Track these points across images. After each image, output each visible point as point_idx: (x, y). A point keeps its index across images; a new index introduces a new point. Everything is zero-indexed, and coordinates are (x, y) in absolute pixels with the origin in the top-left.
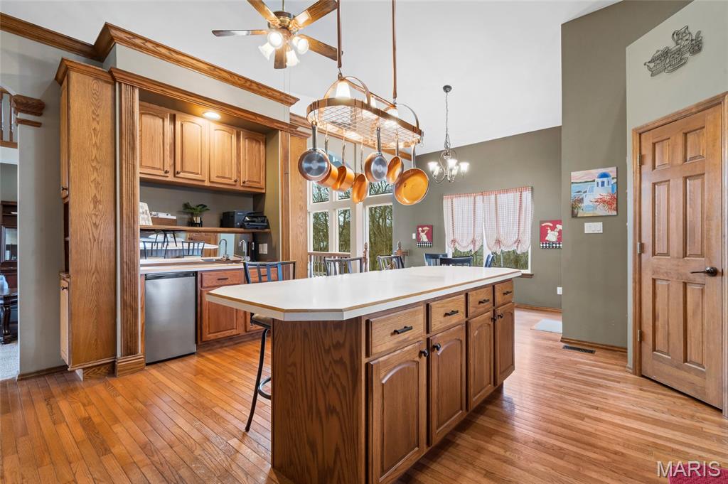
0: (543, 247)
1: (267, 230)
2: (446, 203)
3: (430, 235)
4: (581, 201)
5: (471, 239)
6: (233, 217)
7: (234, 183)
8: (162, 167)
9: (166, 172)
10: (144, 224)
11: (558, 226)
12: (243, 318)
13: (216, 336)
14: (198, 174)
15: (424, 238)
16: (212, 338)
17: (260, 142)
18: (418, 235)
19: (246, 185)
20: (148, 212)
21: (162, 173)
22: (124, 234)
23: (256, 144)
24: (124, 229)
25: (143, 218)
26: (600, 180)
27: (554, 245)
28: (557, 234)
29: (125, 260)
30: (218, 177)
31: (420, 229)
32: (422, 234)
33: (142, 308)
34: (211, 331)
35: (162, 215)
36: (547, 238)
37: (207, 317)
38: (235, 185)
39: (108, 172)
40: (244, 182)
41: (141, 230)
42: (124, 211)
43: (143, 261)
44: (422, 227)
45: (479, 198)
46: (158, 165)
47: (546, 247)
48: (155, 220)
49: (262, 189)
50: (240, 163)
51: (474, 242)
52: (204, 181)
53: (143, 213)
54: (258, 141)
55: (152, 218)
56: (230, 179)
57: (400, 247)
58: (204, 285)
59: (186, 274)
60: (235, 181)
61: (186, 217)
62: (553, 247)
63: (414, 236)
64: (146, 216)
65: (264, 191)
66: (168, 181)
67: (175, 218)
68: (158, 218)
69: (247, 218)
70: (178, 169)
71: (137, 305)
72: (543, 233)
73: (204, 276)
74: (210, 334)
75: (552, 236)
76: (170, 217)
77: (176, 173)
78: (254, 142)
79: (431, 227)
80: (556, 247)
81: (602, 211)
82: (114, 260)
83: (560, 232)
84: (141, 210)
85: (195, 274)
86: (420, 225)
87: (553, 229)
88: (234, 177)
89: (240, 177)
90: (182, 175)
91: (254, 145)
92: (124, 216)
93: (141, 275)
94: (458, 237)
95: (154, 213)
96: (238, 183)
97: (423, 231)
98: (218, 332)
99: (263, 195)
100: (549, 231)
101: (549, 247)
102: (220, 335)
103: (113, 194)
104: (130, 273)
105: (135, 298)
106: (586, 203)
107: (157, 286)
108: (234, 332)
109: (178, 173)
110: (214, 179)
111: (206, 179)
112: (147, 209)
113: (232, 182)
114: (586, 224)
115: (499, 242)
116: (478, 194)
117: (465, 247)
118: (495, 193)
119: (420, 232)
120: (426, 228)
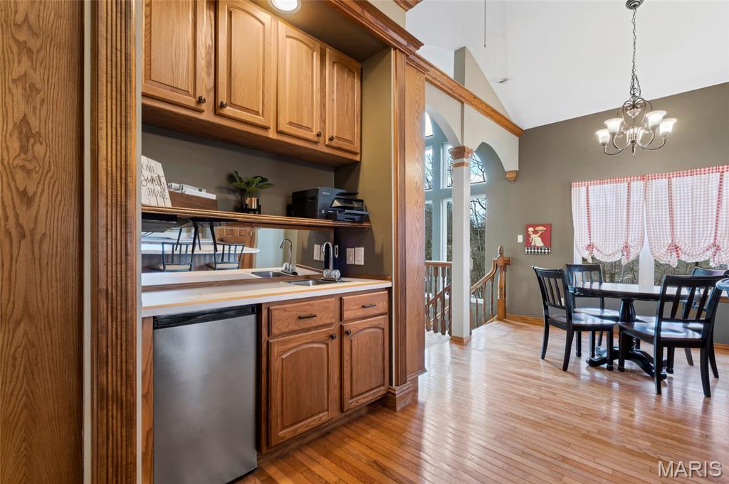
1: (365, 224)
2: (579, 193)
3: (546, 237)
5: (621, 243)
6: (315, 198)
7: (315, 139)
8: (191, 91)
9: (200, 101)
10: (154, 203)
12: (338, 387)
13: (295, 431)
14: (257, 113)
15: (537, 241)
16: (289, 436)
17: (354, 73)
18: (527, 237)
19: (334, 143)
20: (163, 180)
21: (191, 102)
22: (102, 222)
23: (349, 76)
24: (102, 210)
25: (152, 192)
29: (102, 286)
30: (290, 123)
31: (531, 229)
32: (533, 236)
33: (144, 396)
34: (285, 424)
35: (190, 191)
37: (279, 395)
38: (316, 143)
39: (61, 62)
40: (331, 139)
41: (146, 216)
42: (102, 164)
43: (147, 279)
45: (637, 185)
46: (184, 83)
48: (176, 197)
49: (356, 154)
50: (325, 105)
51: (626, 248)
52: (266, 128)
53: (153, 180)
54: (351, 72)
55: (171, 193)
56: (310, 129)
57: (501, 254)
58: (275, 331)
59: (241, 311)
60: (319, 135)
61: (233, 197)
63: (520, 239)
64: (158, 188)
65: (357, 158)
66: (203, 121)
67: (213, 197)
68: (182, 194)
69: (336, 202)
70: (223, 97)
71: (134, 395)
73: (275, 315)
74: (283, 428)
76: (204, 194)
77: (218, 108)
78: (346, 70)
79: (549, 227)
82: (76, 286)
84: (146, 174)
85: (256, 309)
86: (530, 223)
88: (316, 130)
89: (324, 129)
90: (228, 111)
91: (346, 76)
92: (102, 176)
93: (144, 319)
94: (595, 241)
95: (175, 185)
96: (321, 139)
97: (536, 232)
98: (298, 422)
99: (356, 164)
102: (301, 427)
103: (72, 122)
104: (115, 318)
105: (129, 379)
107: (179, 341)
108: (324, 416)
109: (222, 106)
110: (284, 127)
111: (272, 125)
112: (161, 173)
113: (311, 136)
115: (675, 248)
116: (636, 178)
117: (610, 255)
118: (667, 176)
119: (531, 233)
120: (541, 228)
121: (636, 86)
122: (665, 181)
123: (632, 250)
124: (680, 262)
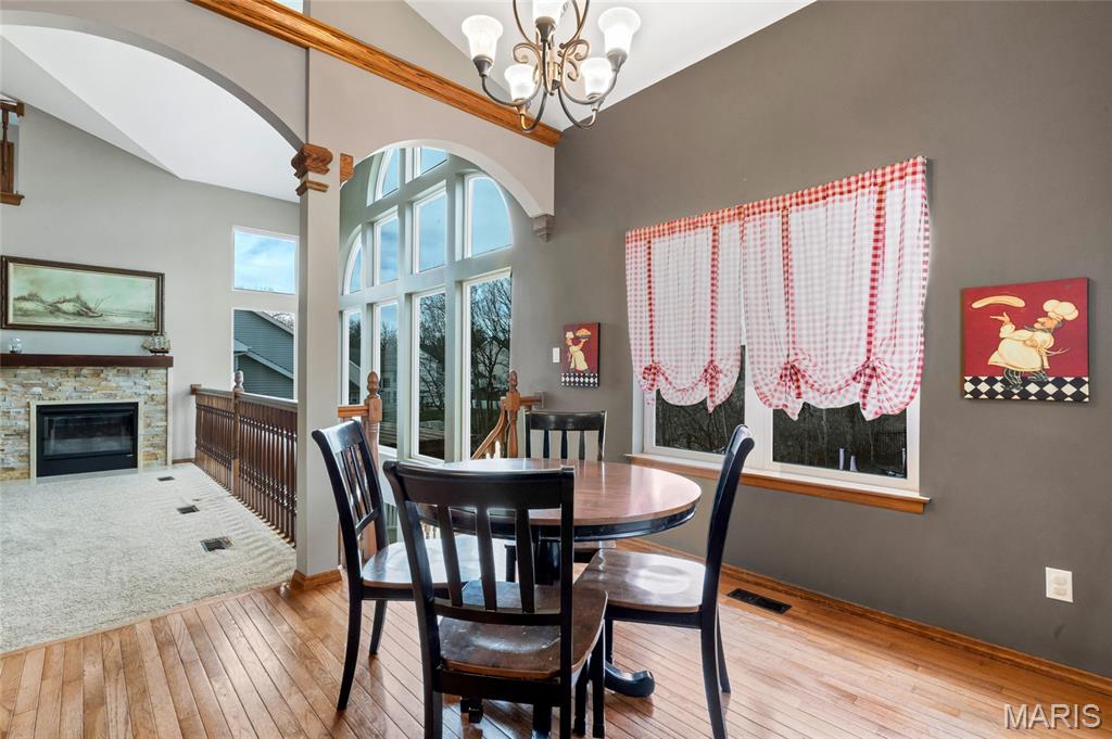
0: (976, 393)
3: (592, 352)
5: (703, 363)
15: (579, 359)
18: (565, 352)
27: (1033, 388)
32: (573, 349)
36: (995, 359)
44: (575, 328)
45: (729, 231)
47: (992, 394)
57: (513, 386)
62: (1025, 395)
63: (556, 357)
72: (977, 337)
79: (596, 329)
80: (1042, 396)
86: (569, 323)
87: (1027, 318)
94: (663, 357)
97: (576, 341)
100: (1007, 330)
101: (1007, 395)
115: (795, 374)
116: (726, 214)
117: (686, 391)
118: (782, 204)
119: (570, 343)
120: (583, 332)
123: (724, 380)
124: (806, 406)
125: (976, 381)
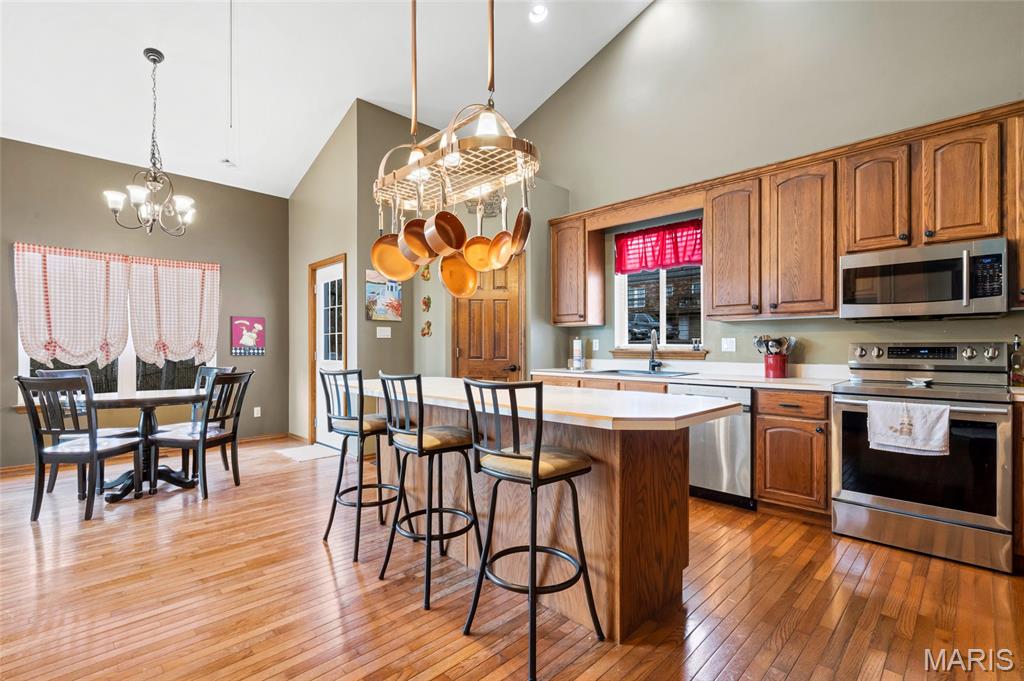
0: (236, 353)
2: (29, 260)
4: (374, 302)
5: (99, 340)
11: (256, 325)
26: (390, 284)
27: (251, 351)
28: (255, 336)
36: (241, 342)
47: (240, 353)
51: (105, 346)
62: (249, 353)
75: (248, 339)
80: (254, 354)
81: (391, 316)
83: (260, 335)
87: (250, 329)
94: (58, 336)
100: (245, 332)
101: (245, 353)
106: (379, 306)
114: (378, 328)
115: (162, 346)
116: (116, 257)
117: (82, 356)
118: (153, 263)
121: (157, 156)
122: (151, 268)
123: (112, 349)
124: (168, 362)
125: (236, 349)
